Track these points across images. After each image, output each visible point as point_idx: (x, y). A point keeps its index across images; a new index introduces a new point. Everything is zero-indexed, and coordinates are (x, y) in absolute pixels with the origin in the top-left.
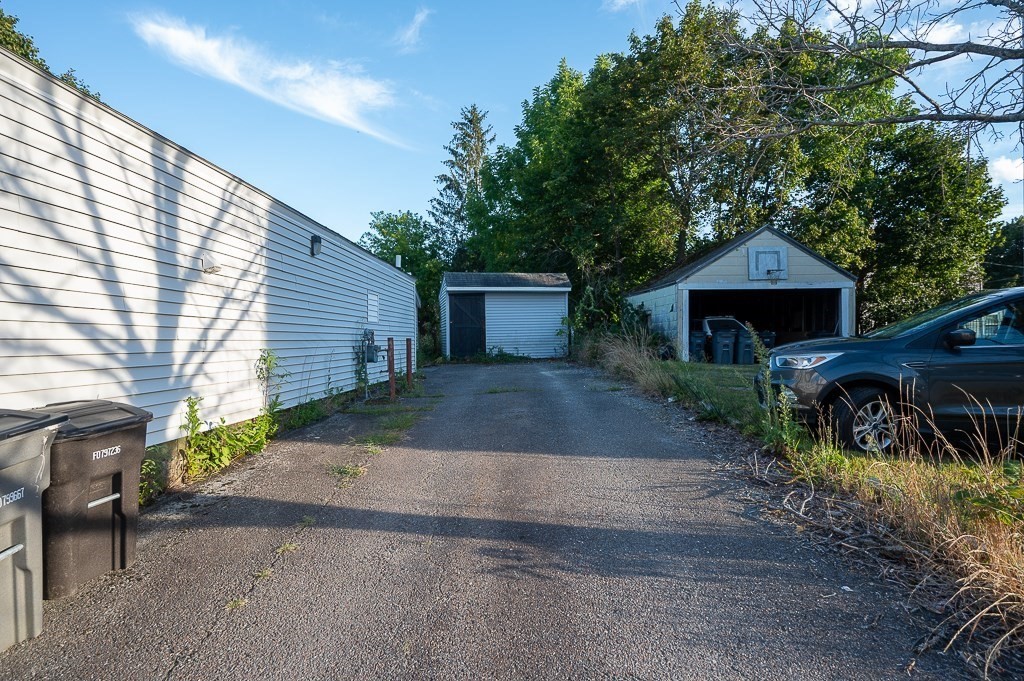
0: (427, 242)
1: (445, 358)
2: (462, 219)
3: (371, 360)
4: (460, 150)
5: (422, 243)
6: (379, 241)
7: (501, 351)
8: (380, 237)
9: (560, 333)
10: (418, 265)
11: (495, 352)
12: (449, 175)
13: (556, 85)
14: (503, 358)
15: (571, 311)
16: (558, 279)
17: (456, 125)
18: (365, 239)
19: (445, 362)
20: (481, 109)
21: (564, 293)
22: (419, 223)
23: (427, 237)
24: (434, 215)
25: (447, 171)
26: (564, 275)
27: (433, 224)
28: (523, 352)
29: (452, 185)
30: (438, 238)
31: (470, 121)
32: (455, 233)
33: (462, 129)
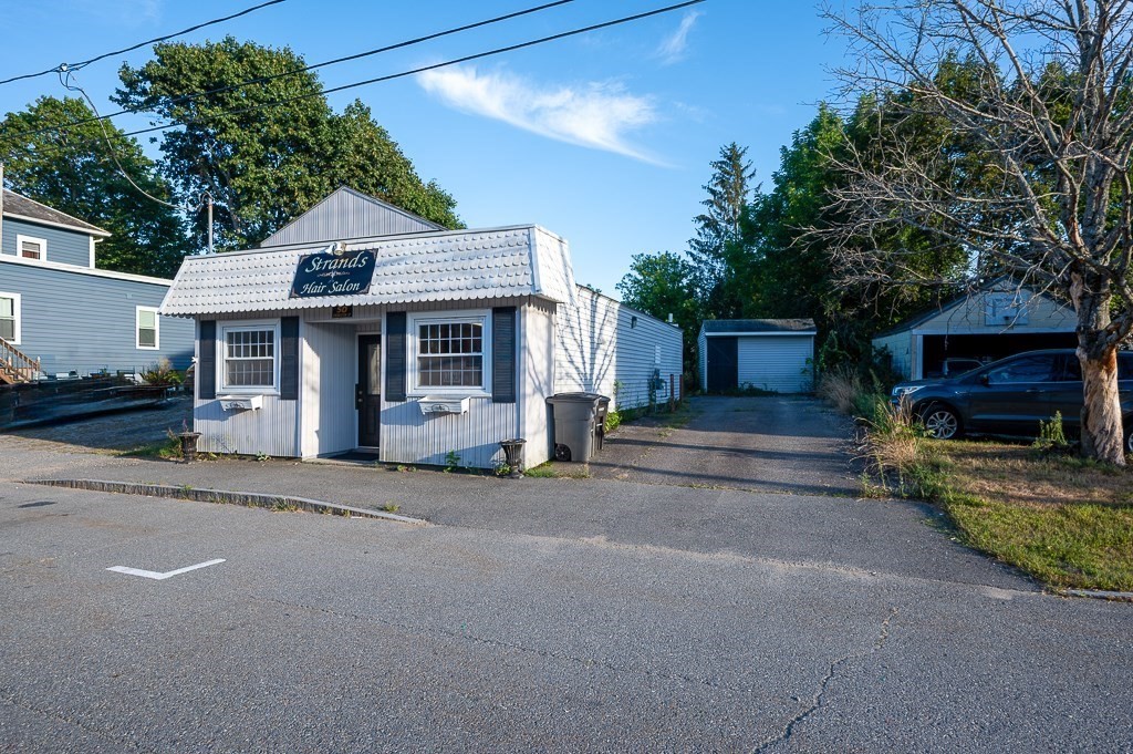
0: (685, 281)
1: (703, 390)
2: (720, 257)
3: (658, 388)
4: (719, 189)
5: (680, 282)
6: (639, 281)
7: (751, 386)
8: (640, 277)
9: (804, 371)
10: (676, 305)
11: (746, 386)
12: (708, 215)
13: (816, 127)
14: (753, 392)
15: (816, 353)
16: (805, 324)
17: (715, 164)
18: (626, 280)
19: (703, 394)
20: (740, 146)
21: (810, 336)
22: (677, 263)
23: (685, 276)
24: (692, 255)
25: (705, 211)
26: (811, 321)
27: (692, 263)
28: (771, 387)
29: (710, 223)
30: (695, 277)
31: (730, 159)
32: (712, 270)
33: (720, 168)
